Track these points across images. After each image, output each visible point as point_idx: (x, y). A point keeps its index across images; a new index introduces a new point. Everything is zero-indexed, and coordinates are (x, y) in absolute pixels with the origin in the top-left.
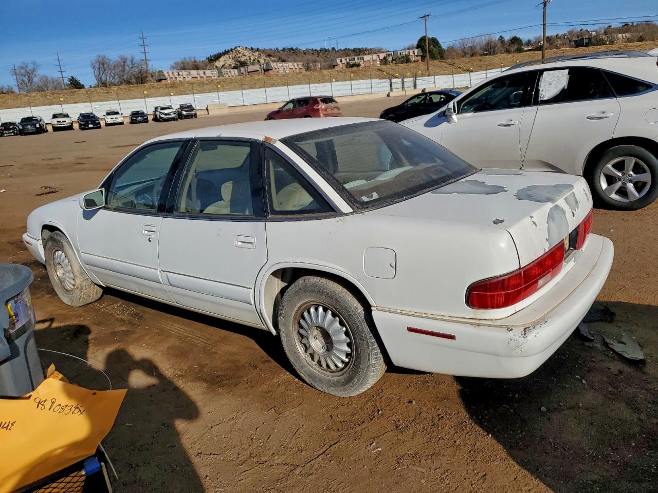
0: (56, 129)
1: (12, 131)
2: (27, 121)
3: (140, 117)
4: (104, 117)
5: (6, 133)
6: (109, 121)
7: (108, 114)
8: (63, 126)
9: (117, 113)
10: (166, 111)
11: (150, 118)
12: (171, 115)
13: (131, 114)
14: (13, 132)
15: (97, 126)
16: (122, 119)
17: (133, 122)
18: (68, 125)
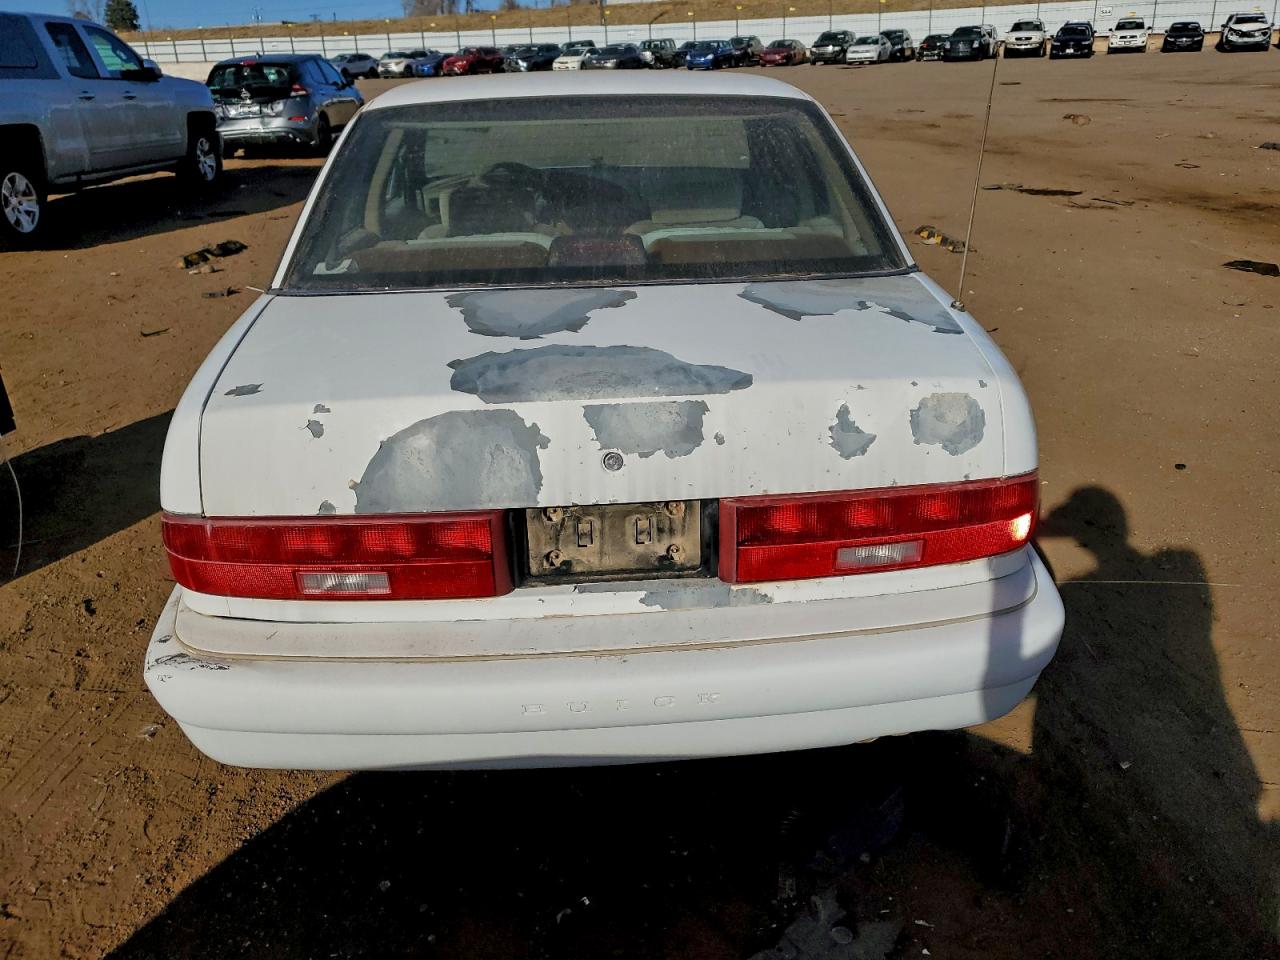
0: (1011, 53)
1: (936, 52)
2: (965, 33)
3: (1187, 37)
4: (1109, 34)
5: (927, 55)
6: (1116, 42)
7: (1121, 27)
8: (1023, 47)
9: (1140, 26)
10: (1245, 27)
11: (1210, 41)
12: (1253, 36)
13: (1168, 29)
14: (938, 55)
15: (1086, 52)
16: (1144, 39)
17: (1168, 47)
18: (1034, 46)
